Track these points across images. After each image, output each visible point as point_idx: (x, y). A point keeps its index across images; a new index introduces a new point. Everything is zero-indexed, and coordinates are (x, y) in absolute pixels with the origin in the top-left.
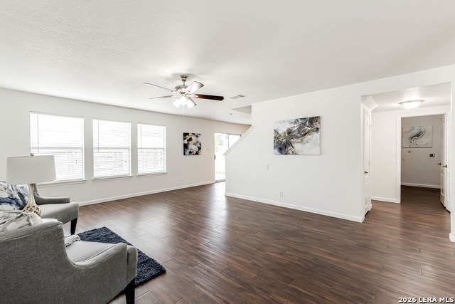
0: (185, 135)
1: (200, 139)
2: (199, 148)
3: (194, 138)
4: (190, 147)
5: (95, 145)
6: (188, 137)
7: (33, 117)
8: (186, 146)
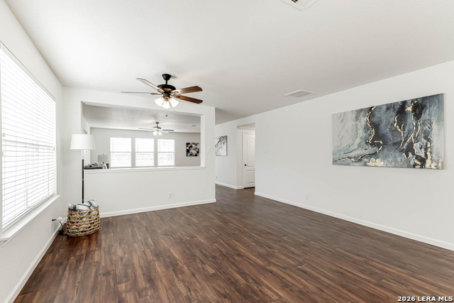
0: (187, 144)
1: (198, 146)
2: (198, 152)
3: (194, 146)
4: (191, 151)
5: (136, 151)
6: (190, 145)
7: (111, 138)
8: (188, 151)
